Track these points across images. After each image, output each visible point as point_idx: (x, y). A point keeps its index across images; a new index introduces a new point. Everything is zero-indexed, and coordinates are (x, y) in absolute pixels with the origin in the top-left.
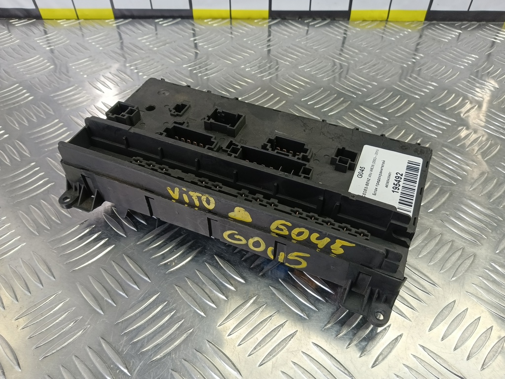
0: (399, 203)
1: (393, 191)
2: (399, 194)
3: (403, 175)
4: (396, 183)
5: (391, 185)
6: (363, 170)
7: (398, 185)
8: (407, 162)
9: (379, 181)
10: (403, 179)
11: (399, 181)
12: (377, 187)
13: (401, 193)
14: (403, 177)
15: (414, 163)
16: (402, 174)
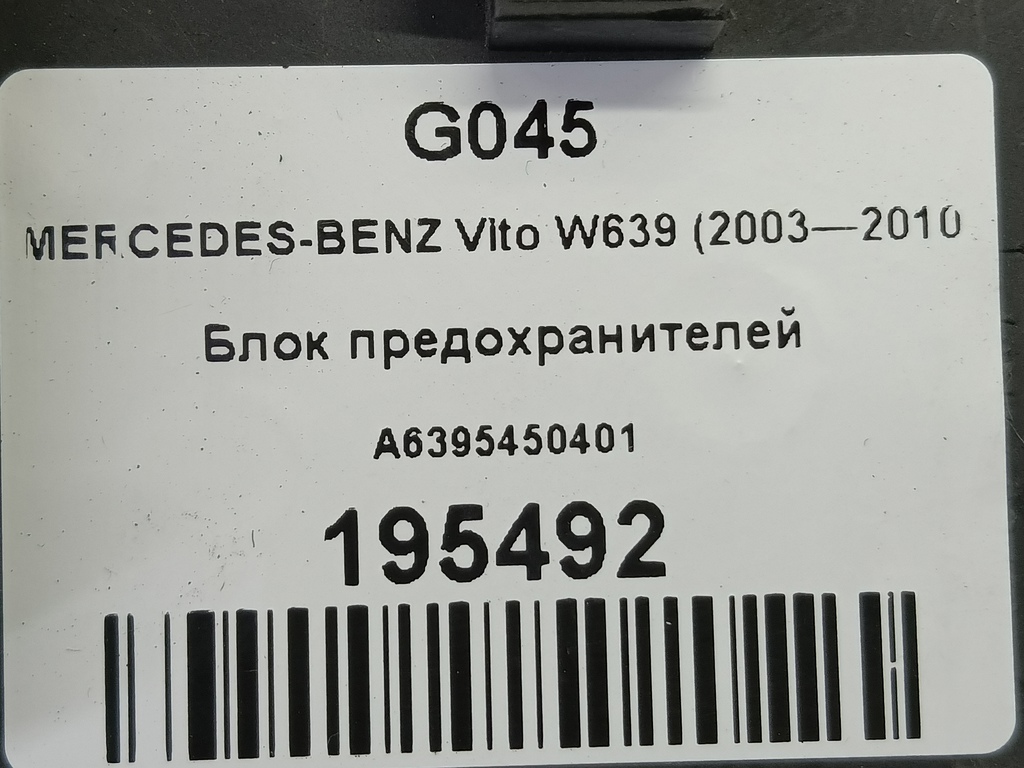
0: (200, 625)
1: (347, 526)
2: (346, 598)
3: (653, 589)
4: (493, 532)
5: (430, 489)
6: (543, 144)
7: (464, 557)
8: (888, 586)
9: (457, 346)
10: (581, 591)
11: (535, 562)
12: (337, 345)
13: (358, 616)
14: (609, 586)
15: (893, 666)
16: (658, 570)
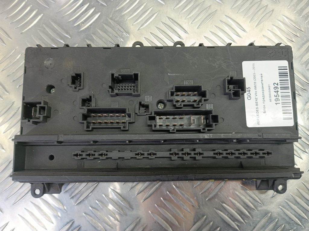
0: (284, 113)
1: (276, 104)
2: (281, 104)
3: (279, 84)
4: (276, 94)
5: (273, 98)
6: (250, 91)
8: (278, 68)
9: (264, 96)
10: (279, 88)
11: (278, 91)
12: (264, 104)
13: (282, 103)
14: (279, 86)
15: (283, 68)
